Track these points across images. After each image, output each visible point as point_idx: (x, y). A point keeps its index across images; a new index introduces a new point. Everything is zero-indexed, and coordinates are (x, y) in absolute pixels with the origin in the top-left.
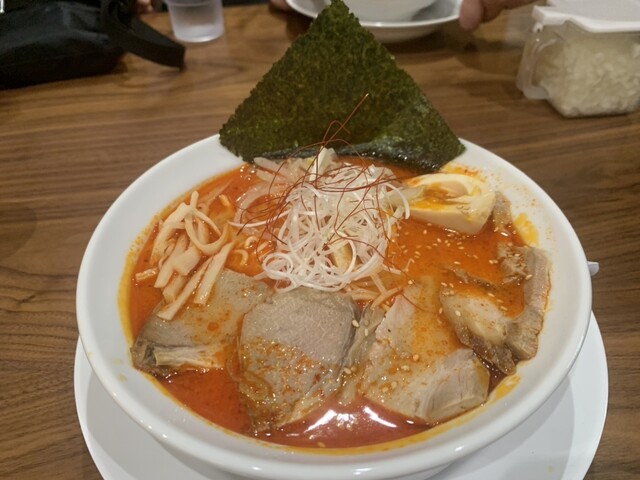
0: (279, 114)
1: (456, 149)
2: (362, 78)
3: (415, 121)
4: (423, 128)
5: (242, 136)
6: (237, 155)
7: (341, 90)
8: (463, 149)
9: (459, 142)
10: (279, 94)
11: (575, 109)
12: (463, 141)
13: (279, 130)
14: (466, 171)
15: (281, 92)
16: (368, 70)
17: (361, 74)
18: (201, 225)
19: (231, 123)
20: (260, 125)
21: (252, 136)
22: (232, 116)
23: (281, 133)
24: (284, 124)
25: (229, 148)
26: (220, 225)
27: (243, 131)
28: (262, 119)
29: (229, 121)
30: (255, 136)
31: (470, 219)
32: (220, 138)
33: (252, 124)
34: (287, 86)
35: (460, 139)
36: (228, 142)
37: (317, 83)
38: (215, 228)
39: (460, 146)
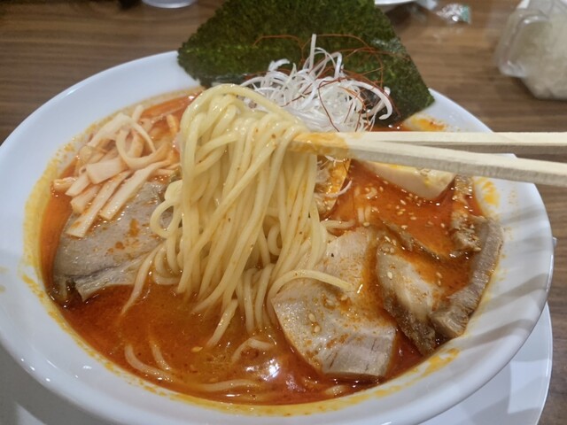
0: (243, 39)
1: (425, 100)
2: (336, 12)
3: (386, 66)
4: (393, 75)
5: (200, 58)
6: (194, 78)
7: (312, 22)
8: (432, 100)
9: (428, 92)
10: (245, 18)
11: (548, 90)
12: (432, 92)
13: (242, 58)
14: (432, 123)
15: (248, 16)
16: (343, 5)
17: (335, 8)
18: (136, 138)
19: (192, 42)
20: (223, 49)
21: (213, 59)
22: (193, 35)
23: (244, 61)
24: (248, 51)
25: (187, 70)
26: (156, 140)
27: (204, 52)
28: (225, 43)
29: (190, 40)
30: (216, 59)
31: (428, 182)
32: (179, 57)
33: (214, 46)
34: (254, 10)
35: (430, 90)
36: (185, 62)
37: (288, 11)
38: (151, 143)
39: (429, 98)
